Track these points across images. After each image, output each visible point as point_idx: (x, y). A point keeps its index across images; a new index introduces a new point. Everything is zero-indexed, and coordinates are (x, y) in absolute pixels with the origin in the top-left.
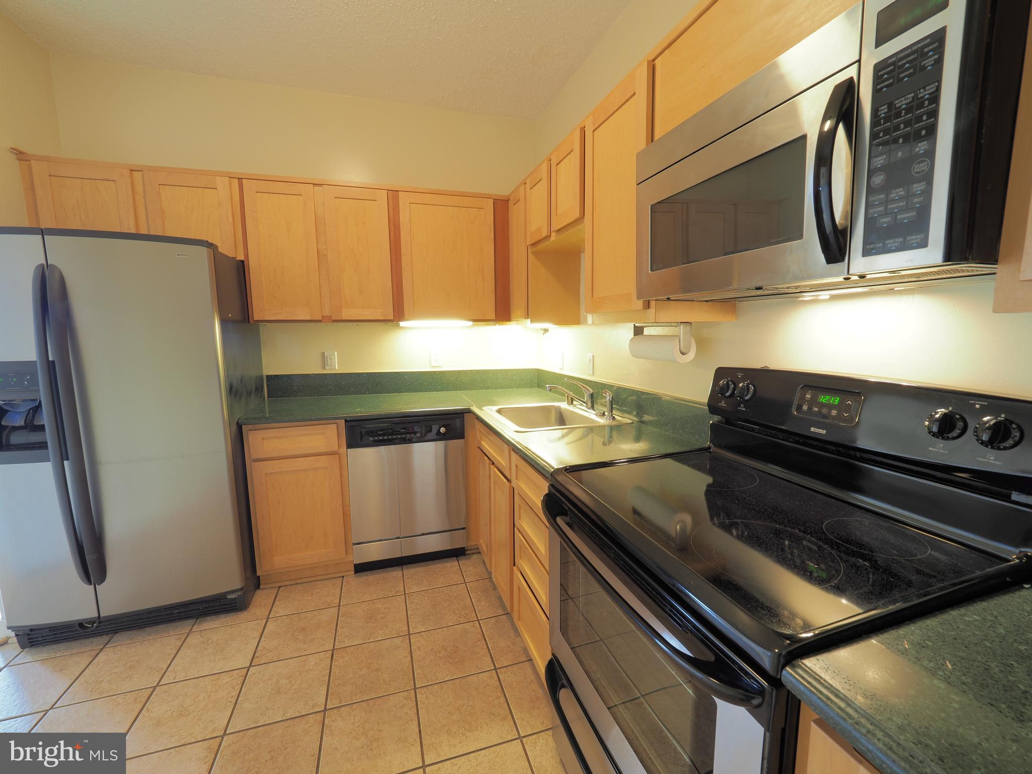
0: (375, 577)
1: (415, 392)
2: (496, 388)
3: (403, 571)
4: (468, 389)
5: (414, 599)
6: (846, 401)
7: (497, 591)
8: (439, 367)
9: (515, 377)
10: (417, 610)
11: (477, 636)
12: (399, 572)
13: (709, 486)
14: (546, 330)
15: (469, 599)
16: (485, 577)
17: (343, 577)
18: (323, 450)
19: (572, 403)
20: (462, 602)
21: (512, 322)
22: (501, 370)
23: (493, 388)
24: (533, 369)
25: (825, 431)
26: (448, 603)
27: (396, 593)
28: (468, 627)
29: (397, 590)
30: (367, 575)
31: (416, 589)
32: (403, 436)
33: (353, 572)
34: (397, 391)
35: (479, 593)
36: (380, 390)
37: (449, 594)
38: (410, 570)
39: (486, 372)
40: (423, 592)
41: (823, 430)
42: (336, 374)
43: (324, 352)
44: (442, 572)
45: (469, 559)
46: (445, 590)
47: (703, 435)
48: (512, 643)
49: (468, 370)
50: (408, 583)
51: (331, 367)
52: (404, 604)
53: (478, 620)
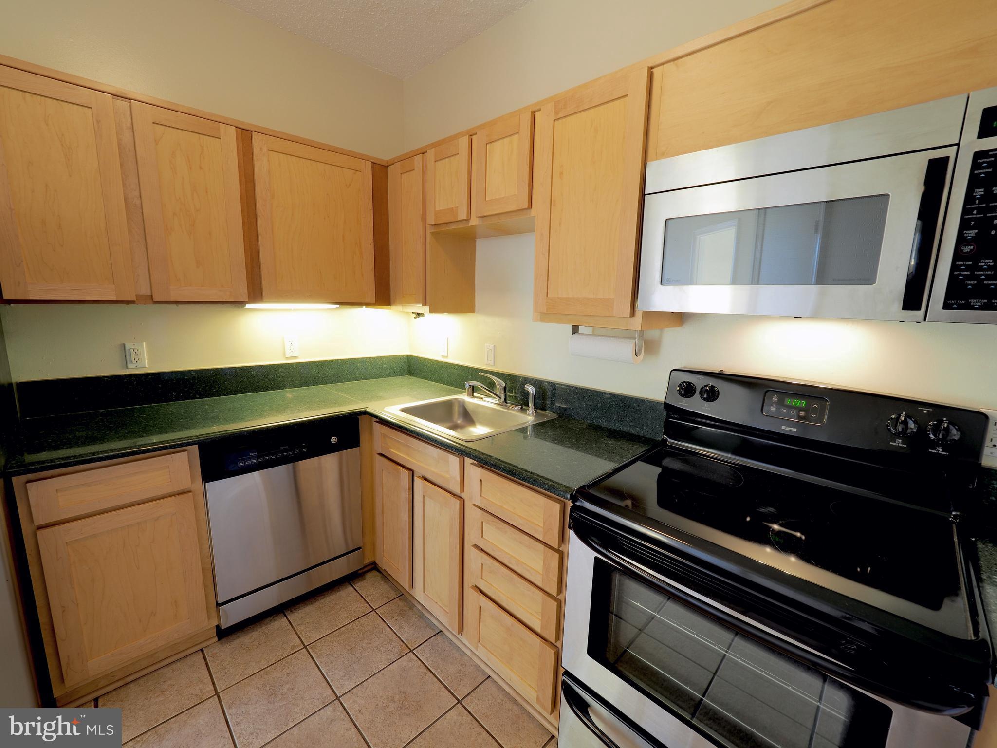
0: (252, 636)
1: (267, 390)
2: (365, 379)
3: (286, 617)
4: (332, 382)
5: (321, 650)
6: (811, 405)
7: (414, 609)
8: (295, 357)
9: (385, 366)
10: (332, 662)
11: (420, 670)
12: (282, 620)
13: (660, 476)
14: (419, 314)
15: (389, 629)
16: (394, 596)
17: (202, 650)
18: (170, 490)
19: (473, 395)
20: (382, 635)
21: (393, 307)
22: (370, 358)
23: (361, 379)
24: (403, 356)
25: (796, 429)
26: (366, 641)
27: (293, 649)
28: (404, 664)
29: (292, 644)
30: (238, 637)
31: (316, 636)
32: (285, 454)
33: (216, 639)
34: (241, 391)
35: (396, 618)
36: (217, 391)
37: (362, 630)
38: (296, 614)
39: (353, 361)
40: (327, 638)
41: (794, 428)
42: (147, 375)
43: (124, 344)
44: (339, 604)
45: (364, 580)
46: (354, 627)
47: (644, 428)
48: (462, 665)
49: (333, 360)
50: (303, 630)
51: (137, 364)
52: (311, 660)
53: (411, 651)
